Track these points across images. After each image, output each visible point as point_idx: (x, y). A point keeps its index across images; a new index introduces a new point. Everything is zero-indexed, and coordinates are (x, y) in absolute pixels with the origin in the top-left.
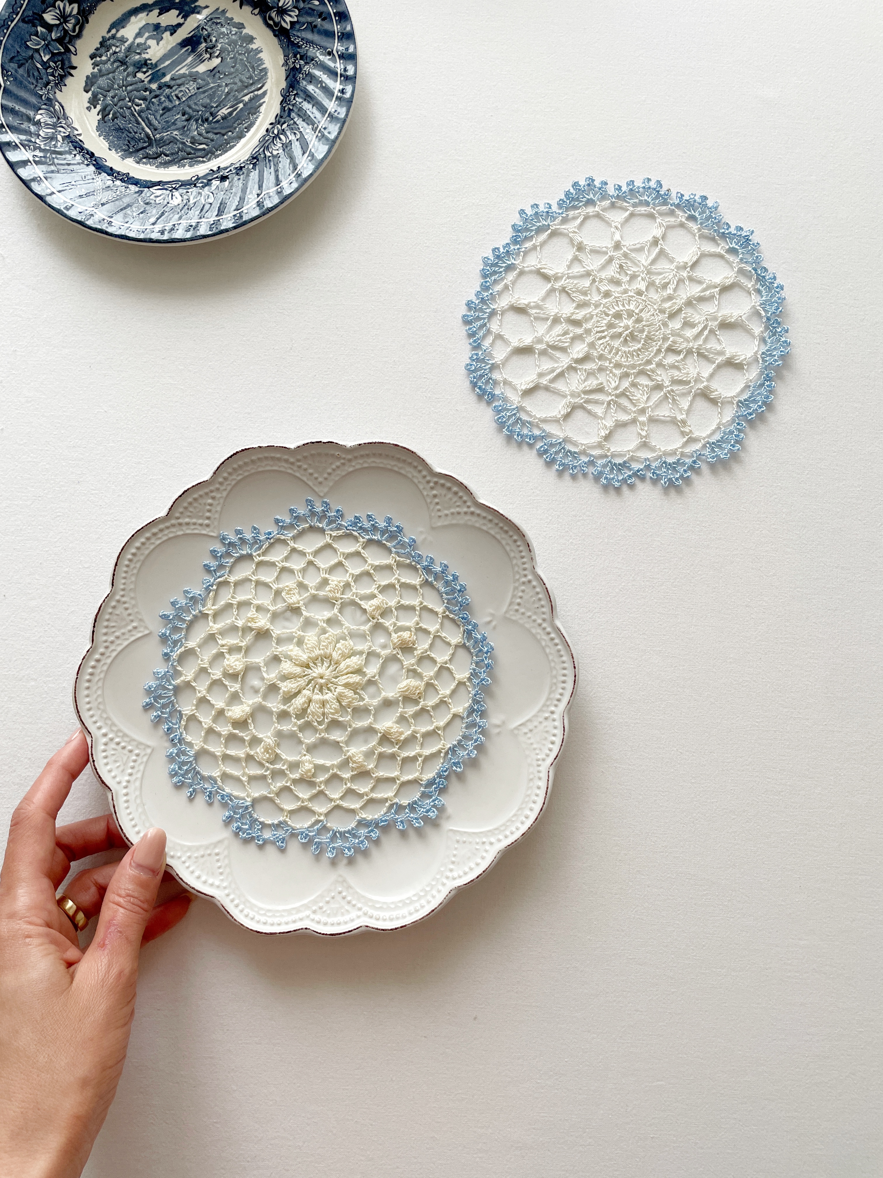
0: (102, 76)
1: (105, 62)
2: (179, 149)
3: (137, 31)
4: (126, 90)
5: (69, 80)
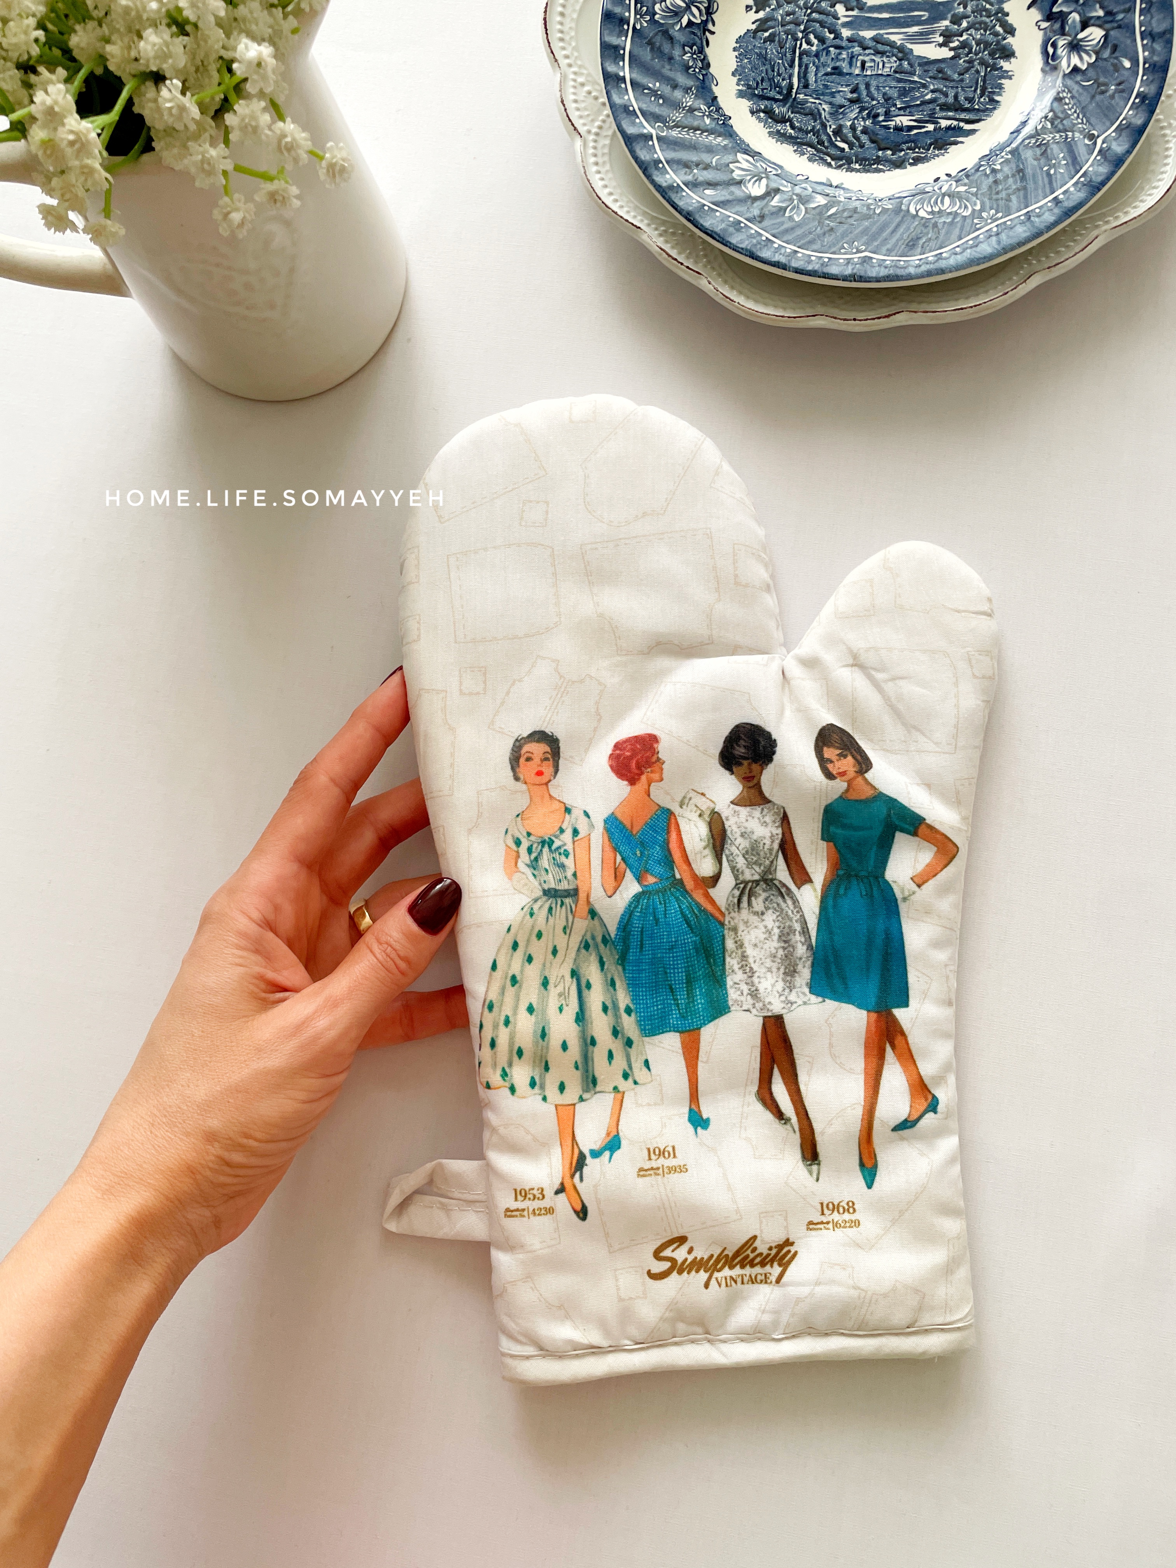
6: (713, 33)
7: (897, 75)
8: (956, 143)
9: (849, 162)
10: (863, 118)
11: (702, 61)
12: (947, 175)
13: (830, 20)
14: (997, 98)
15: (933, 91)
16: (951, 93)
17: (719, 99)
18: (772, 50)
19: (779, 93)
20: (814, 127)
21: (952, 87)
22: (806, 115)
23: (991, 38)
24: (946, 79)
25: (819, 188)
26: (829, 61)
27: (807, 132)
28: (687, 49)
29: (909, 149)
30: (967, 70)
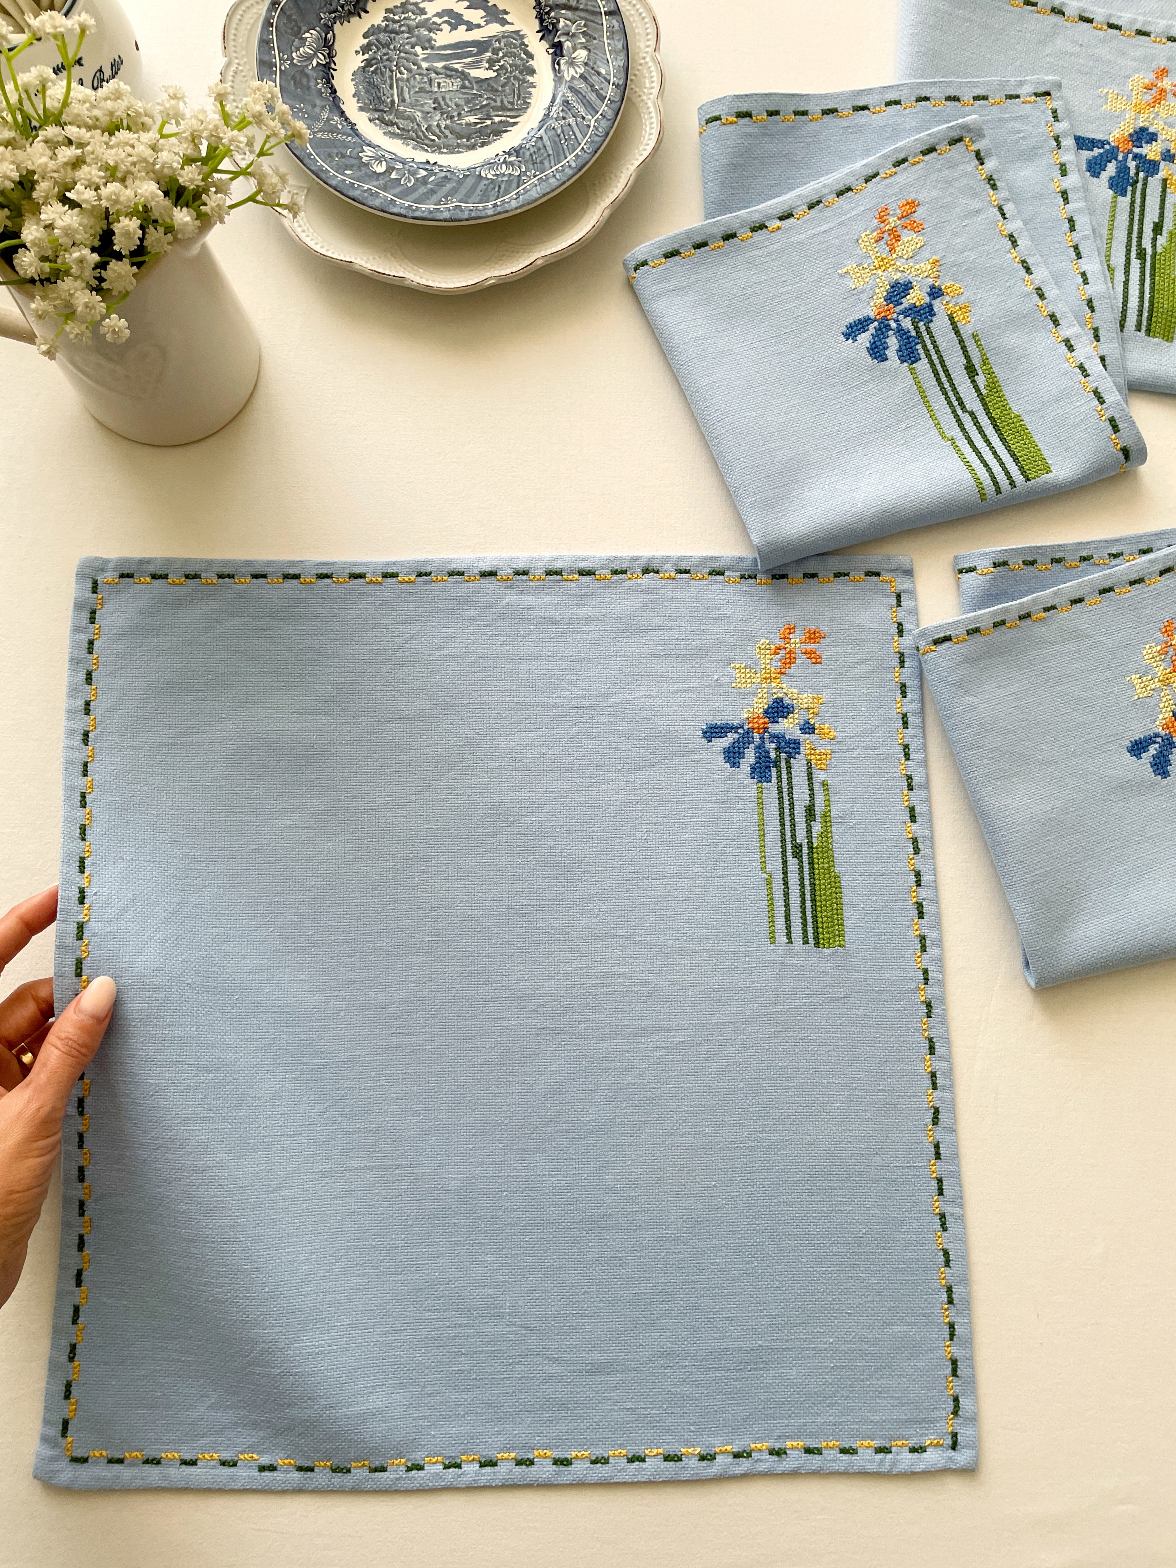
6: (335, 70)
7: (462, 90)
8: (506, 131)
9: (439, 148)
10: (444, 119)
11: (331, 88)
12: (504, 152)
13: (412, 57)
14: (528, 101)
15: (487, 99)
16: (499, 100)
17: (346, 113)
18: (377, 79)
19: (387, 106)
20: (413, 127)
21: (498, 96)
22: (406, 119)
23: (519, 62)
24: (495, 90)
25: (421, 166)
26: (416, 84)
27: (408, 131)
28: (319, 81)
29: (477, 137)
30: (507, 84)
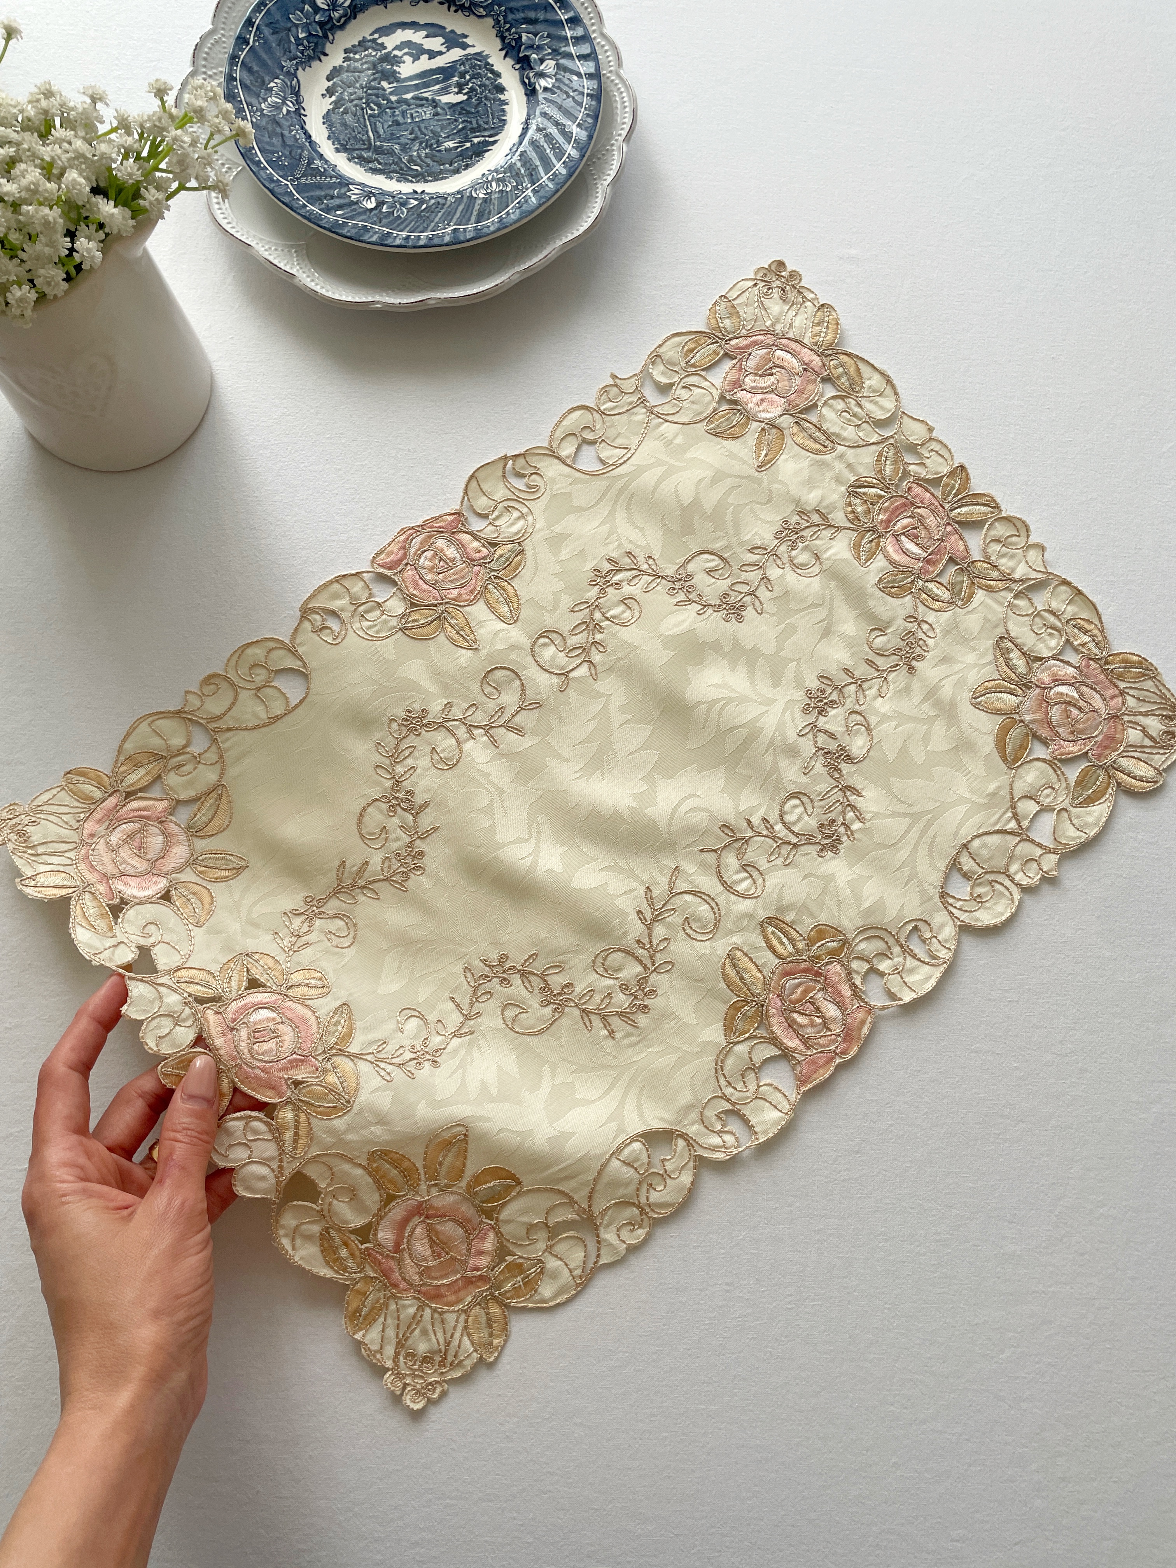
0: (347, 71)
1: (356, 61)
2: (393, 163)
3: (398, 43)
4: (366, 92)
5: (315, 64)
6: (306, 116)
7: (436, 117)
8: (488, 151)
9: (424, 177)
10: (423, 148)
11: (305, 134)
12: (490, 171)
13: (380, 92)
14: (504, 118)
15: (463, 122)
16: (474, 121)
17: (324, 156)
18: (348, 118)
19: (364, 144)
21: (473, 118)
22: (385, 154)
23: (487, 82)
24: (468, 113)
25: (410, 196)
26: (389, 118)
27: (390, 165)
28: (292, 128)
29: (459, 161)
30: (478, 104)
